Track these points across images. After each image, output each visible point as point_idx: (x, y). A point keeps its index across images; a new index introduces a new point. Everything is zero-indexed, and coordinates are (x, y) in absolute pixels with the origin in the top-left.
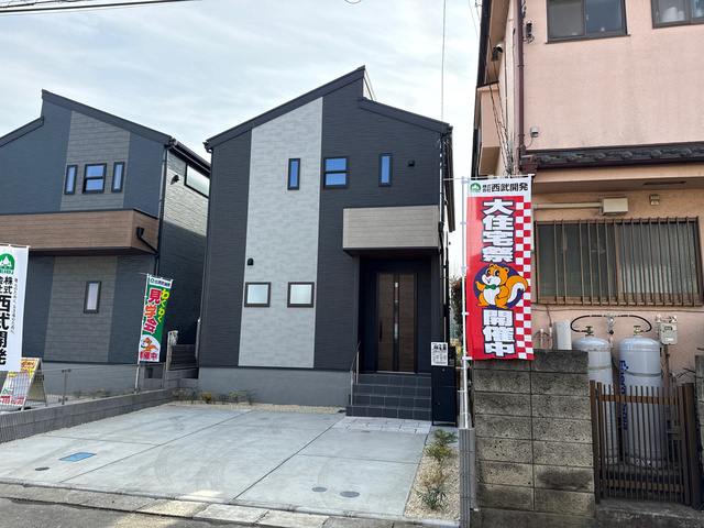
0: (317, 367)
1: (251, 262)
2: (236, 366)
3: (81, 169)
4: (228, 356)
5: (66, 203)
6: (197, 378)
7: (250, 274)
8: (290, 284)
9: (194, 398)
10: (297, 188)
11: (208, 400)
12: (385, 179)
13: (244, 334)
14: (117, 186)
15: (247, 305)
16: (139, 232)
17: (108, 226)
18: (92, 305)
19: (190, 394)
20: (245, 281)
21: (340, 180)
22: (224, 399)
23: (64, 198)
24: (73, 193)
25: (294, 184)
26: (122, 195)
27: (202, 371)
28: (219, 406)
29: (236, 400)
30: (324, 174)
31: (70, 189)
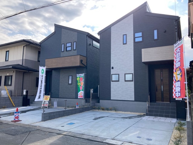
0: (136, 100)
1: (113, 68)
3: (65, 45)
4: (108, 97)
5: (62, 54)
6: (99, 103)
8: (125, 74)
9: (99, 109)
11: (103, 109)
12: (156, 37)
13: (112, 90)
14: (75, 49)
15: (112, 81)
16: (81, 61)
17: (73, 60)
18: (70, 82)
19: (97, 108)
20: (111, 74)
21: (140, 39)
22: (108, 109)
23: (62, 53)
24: (64, 51)
25: (125, 43)
26: (76, 51)
27: (101, 101)
28: (106, 111)
29: (111, 110)
31: (63, 50)
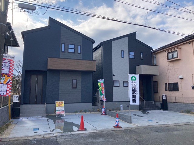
1: (114, 75)
2: (113, 102)
3: (66, 45)
7: (114, 79)
10: (124, 58)
13: (114, 93)
14: (79, 52)
15: (114, 86)
17: (89, 64)
20: (113, 80)
21: (133, 57)
25: (123, 57)
26: (81, 55)
30: (129, 55)
31: (63, 51)
